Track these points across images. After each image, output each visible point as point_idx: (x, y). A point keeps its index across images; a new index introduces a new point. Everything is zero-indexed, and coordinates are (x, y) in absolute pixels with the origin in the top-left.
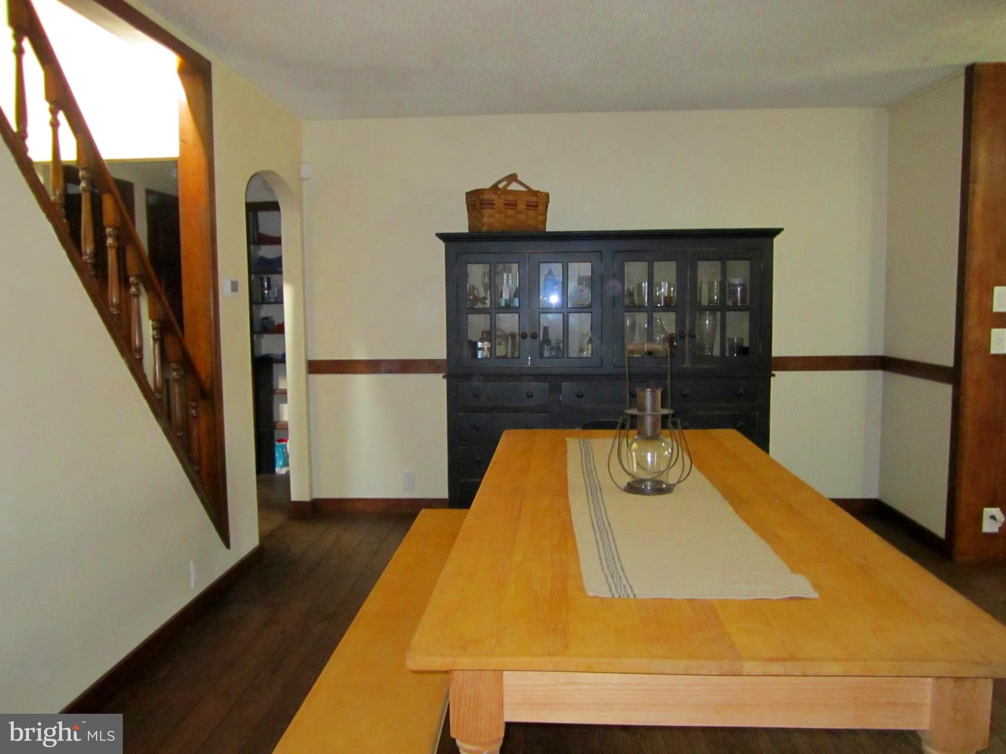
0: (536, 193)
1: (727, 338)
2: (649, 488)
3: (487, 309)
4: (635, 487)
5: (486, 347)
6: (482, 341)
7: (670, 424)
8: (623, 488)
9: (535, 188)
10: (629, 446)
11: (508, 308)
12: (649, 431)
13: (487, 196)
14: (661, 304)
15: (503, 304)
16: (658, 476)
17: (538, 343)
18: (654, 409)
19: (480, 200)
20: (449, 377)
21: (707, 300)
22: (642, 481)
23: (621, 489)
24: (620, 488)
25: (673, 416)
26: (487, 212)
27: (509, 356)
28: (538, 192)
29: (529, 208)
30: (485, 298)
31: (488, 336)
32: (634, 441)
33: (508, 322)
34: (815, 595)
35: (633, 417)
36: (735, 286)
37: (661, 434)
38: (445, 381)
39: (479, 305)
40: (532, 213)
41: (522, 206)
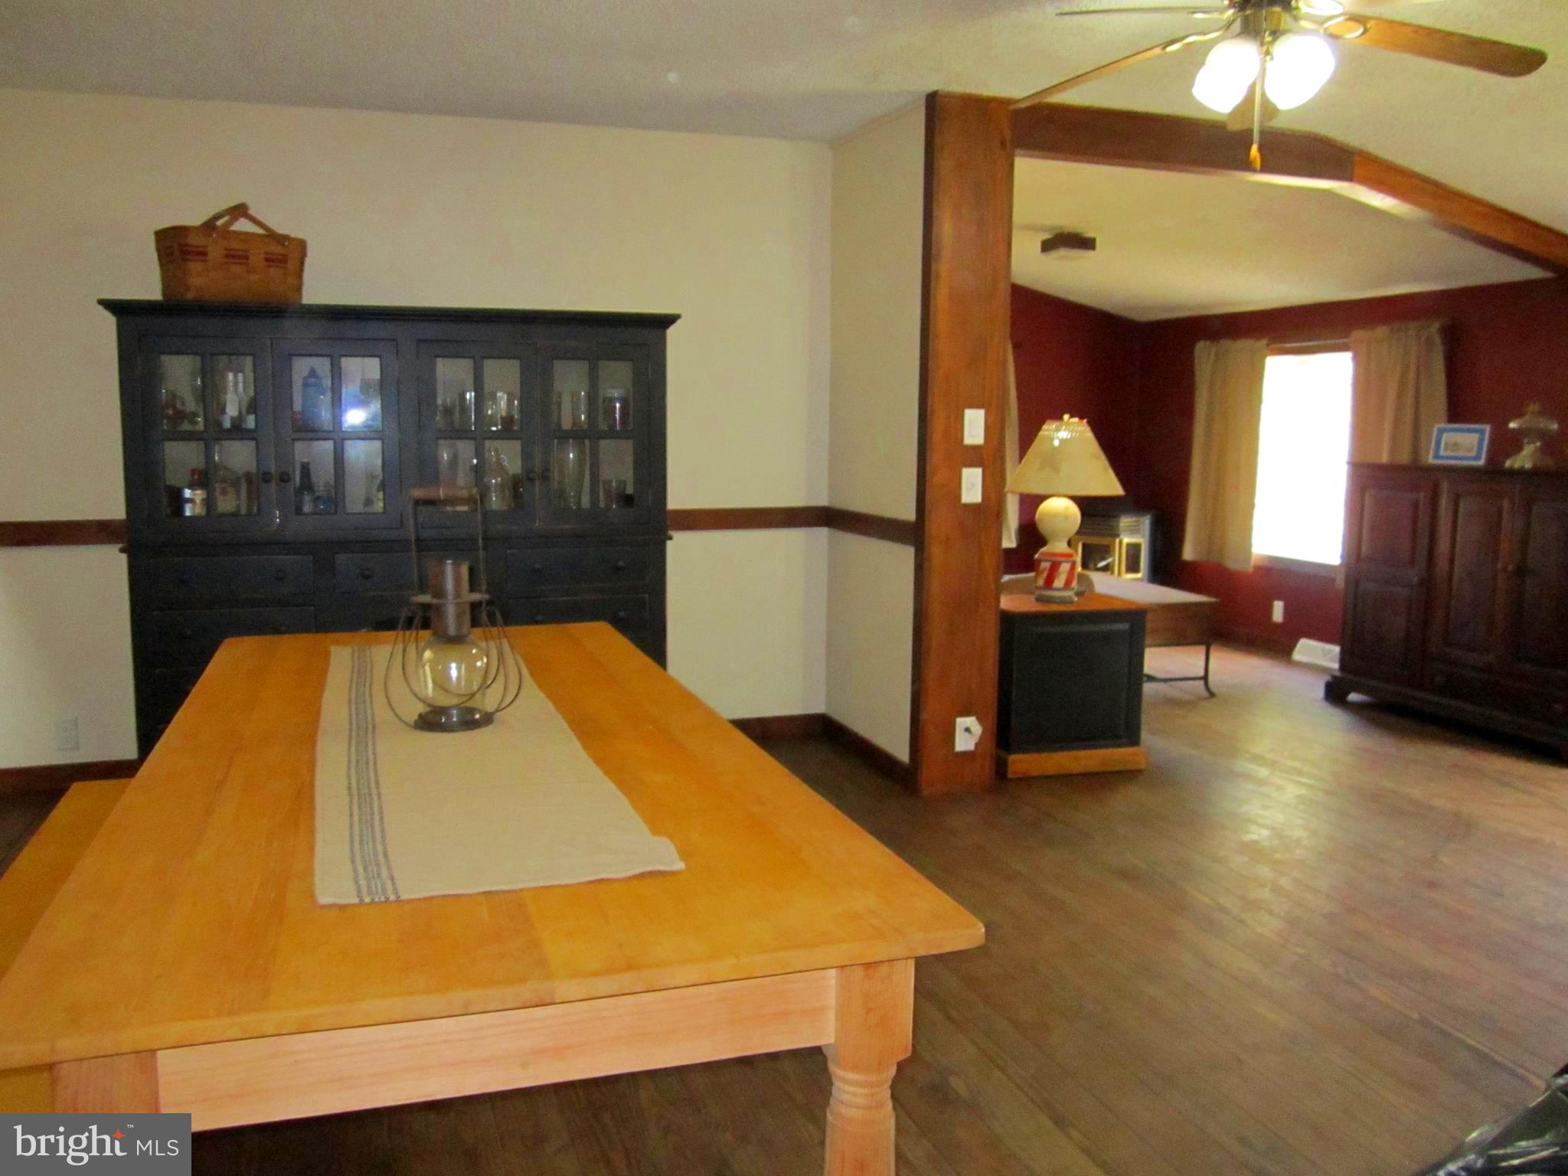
0: (282, 240)
1: (601, 479)
2: (455, 719)
3: (202, 432)
4: (432, 721)
5: (198, 501)
6: (191, 487)
7: (484, 617)
8: (413, 724)
9: (281, 230)
10: (420, 655)
11: (238, 431)
12: (452, 631)
13: (194, 240)
14: (496, 426)
15: (227, 424)
16: (467, 701)
17: (292, 490)
18: (458, 594)
19: (180, 245)
20: (133, 551)
21: (571, 421)
22: (443, 711)
23: (409, 726)
24: (406, 723)
25: (490, 603)
26: (195, 266)
27: (243, 511)
28: (286, 238)
29: (271, 264)
30: (195, 415)
31: (202, 479)
32: (429, 646)
33: (239, 456)
34: (680, 865)
35: (426, 607)
36: (612, 400)
37: (469, 634)
38: (124, 557)
39: (186, 426)
40: (275, 272)
41: (257, 259)
